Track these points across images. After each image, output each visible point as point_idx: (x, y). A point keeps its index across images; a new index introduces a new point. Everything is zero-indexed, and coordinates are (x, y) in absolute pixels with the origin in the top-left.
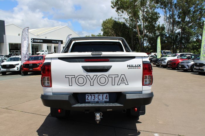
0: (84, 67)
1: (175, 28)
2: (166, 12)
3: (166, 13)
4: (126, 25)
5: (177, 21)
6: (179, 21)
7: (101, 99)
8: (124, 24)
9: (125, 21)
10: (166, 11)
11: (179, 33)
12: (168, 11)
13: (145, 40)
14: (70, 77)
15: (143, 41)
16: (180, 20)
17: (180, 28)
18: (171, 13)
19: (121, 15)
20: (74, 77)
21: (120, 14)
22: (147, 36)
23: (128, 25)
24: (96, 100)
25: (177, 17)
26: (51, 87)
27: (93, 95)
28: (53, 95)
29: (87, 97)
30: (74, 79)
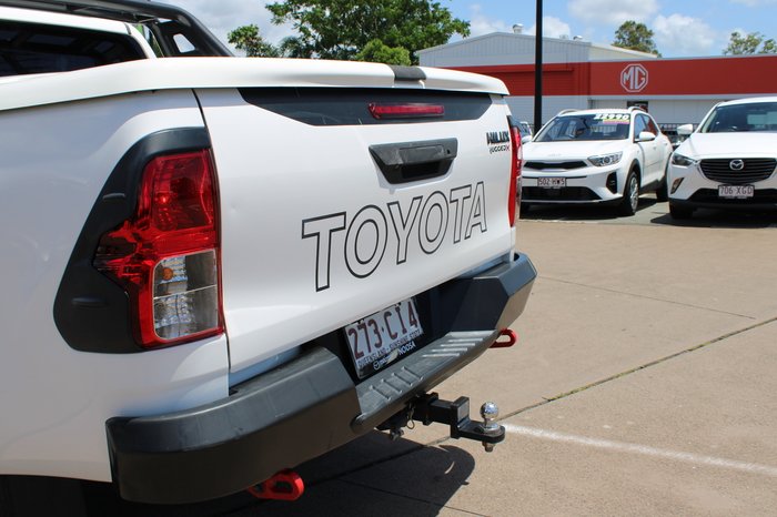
0: (378, 155)
7: (401, 336)
14: (323, 227)
24: (387, 343)
26: (222, 329)
27: (366, 321)
28: (233, 390)
29: (351, 338)
30: (339, 237)
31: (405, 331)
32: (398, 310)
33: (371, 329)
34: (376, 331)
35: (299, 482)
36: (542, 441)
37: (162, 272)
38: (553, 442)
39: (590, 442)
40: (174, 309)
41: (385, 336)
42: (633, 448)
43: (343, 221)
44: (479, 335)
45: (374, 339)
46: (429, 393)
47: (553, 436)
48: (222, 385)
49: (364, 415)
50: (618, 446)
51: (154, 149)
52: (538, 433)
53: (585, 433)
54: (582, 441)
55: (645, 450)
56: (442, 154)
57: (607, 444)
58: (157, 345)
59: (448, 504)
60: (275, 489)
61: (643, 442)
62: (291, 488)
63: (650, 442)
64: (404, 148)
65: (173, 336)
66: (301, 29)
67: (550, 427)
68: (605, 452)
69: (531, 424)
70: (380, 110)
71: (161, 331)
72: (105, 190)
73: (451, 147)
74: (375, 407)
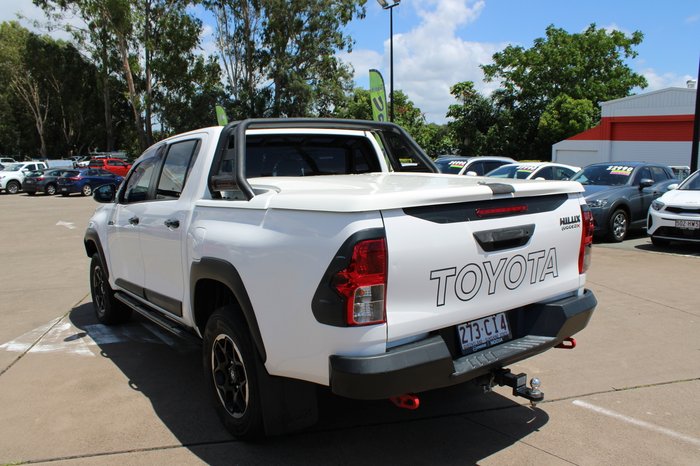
0: (478, 237)
1: (257, 72)
2: (224, 20)
3: (226, 23)
4: (79, 56)
5: (258, 51)
6: (265, 52)
7: (494, 334)
8: (71, 51)
9: (76, 41)
10: (225, 16)
11: (266, 92)
12: (233, 17)
13: (155, 110)
14: (443, 275)
15: (149, 115)
16: (268, 49)
17: (270, 76)
18: (241, 22)
19: (58, 16)
20: (452, 272)
21: (52, 12)
22: (160, 98)
23: (87, 54)
24: (484, 337)
25: (259, 39)
26: (385, 321)
27: (472, 323)
28: (388, 350)
29: (461, 333)
30: (451, 280)
31: (497, 331)
32: (494, 319)
33: (474, 328)
34: (478, 330)
35: (417, 401)
36: (598, 414)
37: (360, 292)
38: (606, 416)
39: (632, 421)
40: (364, 309)
41: (483, 333)
42: (661, 429)
43: (454, 272)
44: (544, 339)
45: (476, 334)
46: (505, 368)
47: (608, 413)
48: (383, 347)
49: (457, 373)
50: (650, 426)
51: (359, 238)
52: (598, 409)
53: (631, 415)
54: (626, 419)
55: (669, 432)
56: (522, 234)
57: (642, 424)
58: (354, 325)
59: (522, 440)
60: (406, 403)
61: (670, 428)
62: (413, 403)
63: (676, 429)
64: (495, 232)
65: (363, 322)
66: (507, 85)
67: (608, 407)
68: (640, 428)
69: (596, 403)
70: (482, 212)
71: (357, 319)
72: (337, 254)
73: (530, 229)
74: (465, 370)
